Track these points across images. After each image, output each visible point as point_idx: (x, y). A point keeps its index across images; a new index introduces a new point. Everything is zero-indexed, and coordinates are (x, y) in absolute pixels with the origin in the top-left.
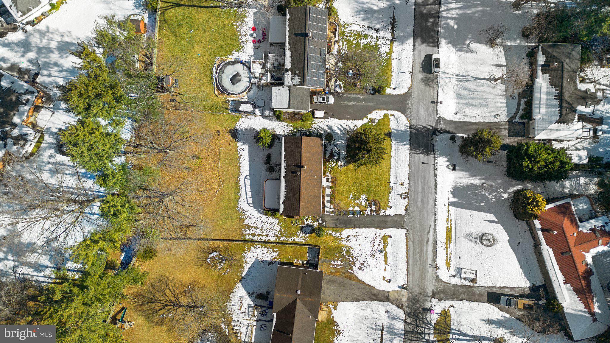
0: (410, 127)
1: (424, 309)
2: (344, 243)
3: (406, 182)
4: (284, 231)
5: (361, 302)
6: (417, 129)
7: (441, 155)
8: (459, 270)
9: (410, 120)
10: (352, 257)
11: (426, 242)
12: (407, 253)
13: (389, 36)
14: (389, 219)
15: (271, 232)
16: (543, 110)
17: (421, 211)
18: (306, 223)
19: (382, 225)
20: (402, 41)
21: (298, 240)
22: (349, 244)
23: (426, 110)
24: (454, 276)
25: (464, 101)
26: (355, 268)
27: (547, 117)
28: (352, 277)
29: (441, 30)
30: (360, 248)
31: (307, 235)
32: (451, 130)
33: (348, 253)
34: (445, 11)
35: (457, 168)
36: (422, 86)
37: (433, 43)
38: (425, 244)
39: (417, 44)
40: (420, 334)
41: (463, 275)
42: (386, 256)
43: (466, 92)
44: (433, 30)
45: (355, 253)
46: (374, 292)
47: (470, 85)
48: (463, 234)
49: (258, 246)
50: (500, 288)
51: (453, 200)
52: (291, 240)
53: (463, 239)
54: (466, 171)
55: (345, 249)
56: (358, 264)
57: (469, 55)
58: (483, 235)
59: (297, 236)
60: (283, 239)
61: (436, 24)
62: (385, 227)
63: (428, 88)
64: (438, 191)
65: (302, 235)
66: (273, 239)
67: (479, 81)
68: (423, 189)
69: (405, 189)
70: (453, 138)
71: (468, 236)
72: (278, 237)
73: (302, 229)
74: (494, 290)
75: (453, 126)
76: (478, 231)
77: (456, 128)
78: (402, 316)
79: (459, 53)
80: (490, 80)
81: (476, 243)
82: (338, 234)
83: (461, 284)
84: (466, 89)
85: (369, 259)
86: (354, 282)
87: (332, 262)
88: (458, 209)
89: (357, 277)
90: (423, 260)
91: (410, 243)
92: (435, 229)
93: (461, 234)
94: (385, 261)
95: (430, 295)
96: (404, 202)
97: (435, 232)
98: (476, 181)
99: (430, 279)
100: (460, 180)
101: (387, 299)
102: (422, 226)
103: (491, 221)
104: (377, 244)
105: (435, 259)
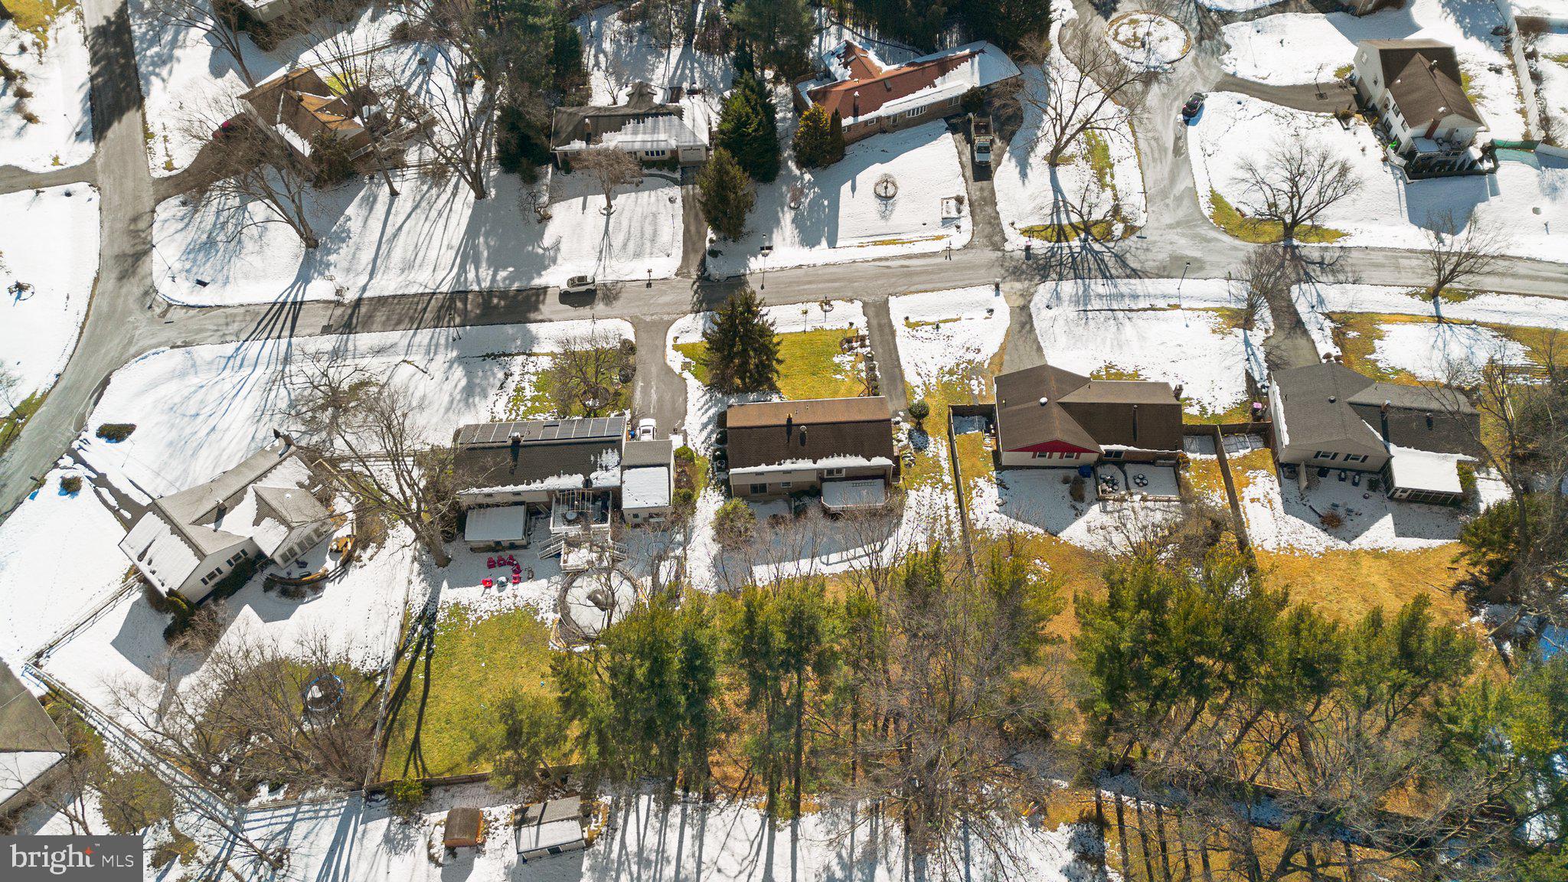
0: (698, 312)
1: (1028, 257)
2: (933, 381)
3: (801, 307)
4: (931, 478)
5: (1042, 344)
6: (701, 302)
7: (746, 266)
8: (946, 221)
9: (685, 314)
10: (958, 365)
11: (906, 269)
12: (932, 291)
13: (520, 359)
14: (874, 322)
15: (938, 501)
16: (662, 136)
17: (851, 280)
18: (905, 442)
19: (887, 330)
20: (533, 340)
21: (944, 453)
22: (934, 372)
23: (664, 293)
24: (958, 227)
25: (648, 244)
26: (979, 358)
27: (674, 132)
28: (997, 360)
29: (516, 286)
30: (937, 357)
31: (931, 439)
32: (699, 257)
33: (951, 372)
34: (479, 284)
35: (767, 244)
36: (617, 304)
37: (538, 295)
38: (910, 269)
39: (540, 317)
40: (1074, 259)
41: (954, 214)
42: (946, 321)
43: (631, 246)
44: (515, 297)
45: (950, 363)
46: (1017, 327)
47: (617, 241)
48: (882, 223)
49: (971, 516)
50: (963, 166)
51: (824, 243)
52: (946, 465)
53: (890, 223)
54: (771, 233)
55: (945, 379)
56: (970, 356)
57: (563, 247)
58: (878, 196)
59: (937, 455)
60: (947, 479)
61: (504, 294)
62: (891, 326)
63: (623, 295)
64: (811, 263)
65: (931, 447)
66: (951, 496)
67: (610, 229)
68: (810, 282)
69: (815, 309)
70: (714, 253)
71: (884, 216)
72: (945, 487)
73: (919, 449)
74: (969, 173)
75: (692, 256)
76: (875, 204)
77: (696, 251)
78: (1050, 285)
79: (559, 260)
80: (609, 215)
81: (893, 205)
82: (918, 390)
83: (970, 218)
84: (625, 245)
85: (957, 341)
86: (1006, 357)
87: (976, 392)
88: (840, 235)
89: (995, 355)
90: (940, 269)
91: (913, 289)
92: (880, 259)
93: (881, 226)
94: (955, 320)
95: (1000, 254)
96: (839, 306)
97: (887, 259)
98: (787, 217)
99: (970, 256)
100: (788, 240)
101: (1025, 308)
102: (877, 277)
103: (854, 189)
104: (926, 335)
105: (934, 254)
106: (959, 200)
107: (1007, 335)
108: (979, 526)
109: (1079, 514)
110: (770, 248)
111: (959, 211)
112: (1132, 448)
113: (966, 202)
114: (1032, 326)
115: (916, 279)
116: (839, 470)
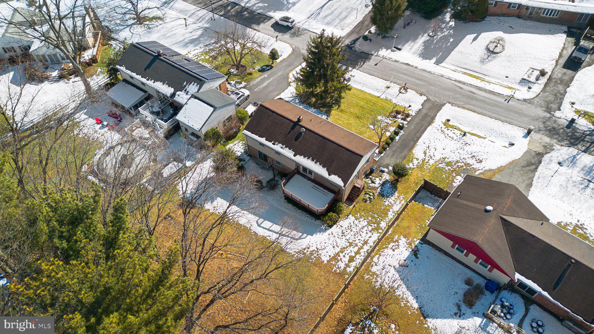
2: (432, 162)
3: (388, 83)
4: (373, 217)
7: (377, 51)
8: (524, 81)
10: (457, 162)
11: (472, 94)
12: (479, 113)
14: (424, 111)
15: (364, 235)
17: (430, 84)
18: (377, 185)
19: (428, 119)
20: (244, 35)
21: (397, 208)
22: (438, 157)
24: (530, 88)
26: (476, 166)
29: (260, 11)
30: (448, 150)
31: (396, 194)
32: (356, 37)
33: (448, 164)
34: (246, 4)
37: (265, 19)
38: (474, 95)
42: (472, 134)
45: (453, 158)
47: (325, 13)
48: (478, 64)
49: (375, 259)
51: (434, 60)
52: (391, 215)
54: (407, 42)
55: (440, 165)
56: (471, 161)
57: (297, 5)
58: (488, 49)
59: (391, 206)
60: (383, 225)
61: (252, 12)
62: (433, 118)
63: (302, 36)
64: (415, 65)
65: (392, 200)
66: (375, 236)
67: (325, 6)
68: (405, 74)
69: (395, 88)
70: (365, 38)
71: (483, 61)
72: (377, 229)
73: (382, 195)
75: (353, 34)
76: (481, 52)
81: (494, 58)
82: (415, 162)
83: (542, 86)
84: (326, 17)
85: (470, 149)
88: (446, 60)
90: (496, 105)
91: (467, 106)
92: (460, 82)
93: (477, 66)
94: (479, 137)
95: (548, 115)
96: (411, 93)
97: (464, 83)
98: (423, 38)
99: (524, 107)
100: (414, 50)
101: (540, 156)
102: (449, 90)
103: (475, 39)
104: (451, 134)
105: (499, 95)
106: (543, 73)
107: (511, 163)
108: (374, 269)
109: (459, 314)
110: (400, 49)
111: (537, 79)
112: (545, 294)
113: (547, 76)
114: (537, 168)
115: (474, 102)
116: (311, 172)
